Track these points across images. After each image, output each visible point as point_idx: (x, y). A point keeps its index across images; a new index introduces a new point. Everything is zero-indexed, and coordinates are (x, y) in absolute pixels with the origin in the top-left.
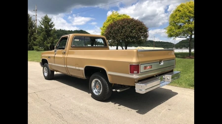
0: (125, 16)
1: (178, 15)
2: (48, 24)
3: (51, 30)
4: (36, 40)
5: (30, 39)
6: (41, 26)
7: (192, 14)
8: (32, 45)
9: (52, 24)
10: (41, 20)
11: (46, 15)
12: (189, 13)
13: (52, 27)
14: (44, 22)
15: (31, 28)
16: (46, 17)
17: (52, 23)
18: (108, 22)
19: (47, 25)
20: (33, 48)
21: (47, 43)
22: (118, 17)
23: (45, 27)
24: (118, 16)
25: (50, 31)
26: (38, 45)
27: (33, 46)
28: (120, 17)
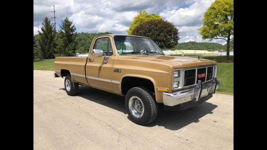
0: (155, 16)
1: (212, 14)
2: (69, 27)
3: (73, 34)
4: (57, 47)
5: (50, 46)
6: (61, 31)
7: (228, 12)
8: (53, 52)
9: (73, 28)
10: (62, 23)
11: (67, 18)
12: (224, 11)
13: (73, 31)
14: (65, 25)
15: (50, 33)
16: (67, 20)
17: (73, 26)
19: (68, 29)
20: (53, 55)
21: (69, 50)
23: (65, 31)
24: (146, 16)
25: (71, 35)
26: (59, 53)
27: (54, 54)
28: (149, 17)
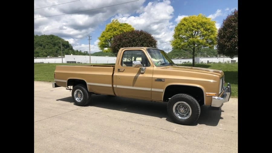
1: (183, 29)
18: (108, 31)
22: (119, 26)
28: (121, 26)
